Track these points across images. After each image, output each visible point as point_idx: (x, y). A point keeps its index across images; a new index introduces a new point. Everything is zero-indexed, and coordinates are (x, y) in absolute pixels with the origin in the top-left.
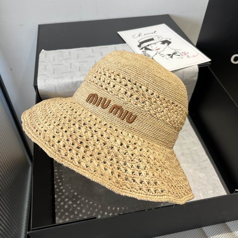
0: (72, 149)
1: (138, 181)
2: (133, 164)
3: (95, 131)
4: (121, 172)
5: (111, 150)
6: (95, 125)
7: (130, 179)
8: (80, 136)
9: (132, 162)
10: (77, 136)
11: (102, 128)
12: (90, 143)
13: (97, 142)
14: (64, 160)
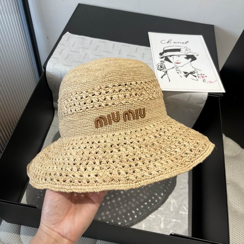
0: (134, 170)
1: (188, 152)
2: (175, 144)
3: (131, 143)
4: (175, 156)
5: (155, 147)
6: (125, 139)
7: (183, 155)
8: (127, 156)
9: (173, 143)
10: (125, 158)
11: (132, 137)
12: (138, 154)
13: (142, 149)
14: (140, 182)
